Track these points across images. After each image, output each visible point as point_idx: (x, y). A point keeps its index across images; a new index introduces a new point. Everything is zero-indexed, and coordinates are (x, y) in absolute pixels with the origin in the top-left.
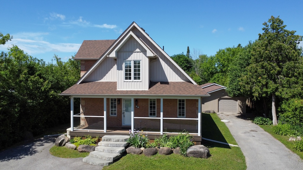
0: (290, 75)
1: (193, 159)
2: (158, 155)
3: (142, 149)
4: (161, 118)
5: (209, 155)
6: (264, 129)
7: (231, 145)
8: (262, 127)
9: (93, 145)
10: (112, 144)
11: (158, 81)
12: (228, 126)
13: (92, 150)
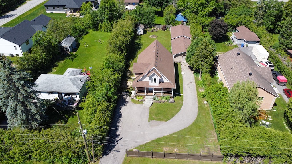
0: (207, 63)
4: (162, 92)
5: (174, 102)
6: (195, 81)
7: (181, 94)
8: (195, 79)
9: (143, 99)
10: (149, 100)
11: (161, 81)
12: (183, 79)
13: (143, 101)
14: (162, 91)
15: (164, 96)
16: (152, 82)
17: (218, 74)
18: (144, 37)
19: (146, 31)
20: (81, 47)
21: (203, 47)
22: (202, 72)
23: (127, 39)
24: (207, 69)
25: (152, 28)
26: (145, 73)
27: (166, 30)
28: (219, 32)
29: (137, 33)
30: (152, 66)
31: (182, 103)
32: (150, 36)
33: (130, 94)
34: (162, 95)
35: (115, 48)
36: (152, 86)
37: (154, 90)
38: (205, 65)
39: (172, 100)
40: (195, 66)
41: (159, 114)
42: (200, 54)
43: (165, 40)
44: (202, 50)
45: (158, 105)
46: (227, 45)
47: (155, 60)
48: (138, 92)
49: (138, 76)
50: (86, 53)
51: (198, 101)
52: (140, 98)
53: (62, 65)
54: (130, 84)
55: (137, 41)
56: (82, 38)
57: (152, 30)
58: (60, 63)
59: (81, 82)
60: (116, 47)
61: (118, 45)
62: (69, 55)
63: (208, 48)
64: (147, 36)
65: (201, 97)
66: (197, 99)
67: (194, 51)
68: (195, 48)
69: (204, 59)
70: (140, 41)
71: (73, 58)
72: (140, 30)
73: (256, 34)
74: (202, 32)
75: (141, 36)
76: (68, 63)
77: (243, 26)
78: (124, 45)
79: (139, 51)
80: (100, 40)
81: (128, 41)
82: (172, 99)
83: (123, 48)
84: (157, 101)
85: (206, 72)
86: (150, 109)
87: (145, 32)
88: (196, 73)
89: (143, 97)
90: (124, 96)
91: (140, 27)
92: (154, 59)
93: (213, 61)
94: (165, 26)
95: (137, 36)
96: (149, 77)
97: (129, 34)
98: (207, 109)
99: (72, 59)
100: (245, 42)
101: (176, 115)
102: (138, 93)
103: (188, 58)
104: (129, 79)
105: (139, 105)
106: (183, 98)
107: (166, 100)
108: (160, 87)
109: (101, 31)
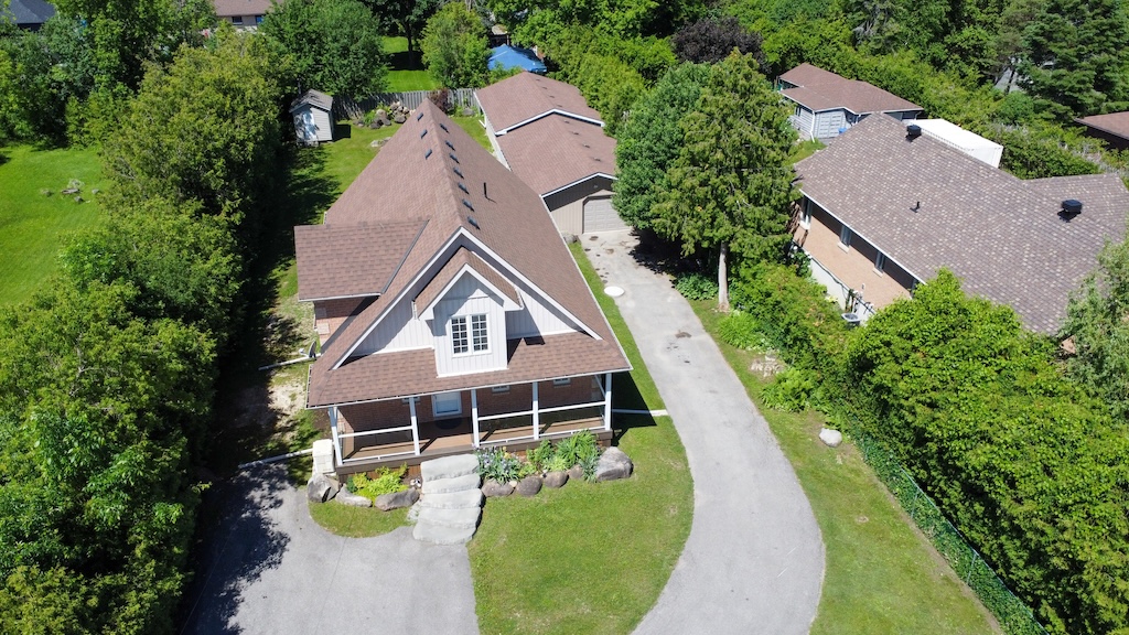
0: (762, 202)
1: (608, 485)
2: (545, 489)
3: (513, 483)
5: (631, 471)
6: (703, 321)
7: (655, 413)
8: (697, 312)
9: (403, 488)
10: (454, 489)
12: (627, 320)
13: (408, 503)
14: (535, 404)
15: (552, 444)
16: (457, 351)
17: (812, 266)
18: (340, 151)
25: (379, 111)
26: (393, 291)
27: (452, 111)
29: (300, 135)
31: (688, 471)
32: (374, 144)
33: (297, 471)
34: (536, 436)
36: (463, 380)
37: (475, 411)
39: (611, 458)
45: (522, 513)
47: (453, 190)
48: (360, 444)
49: (340, 321)
51: (778, 435)
52: (376, 483)
54: (293, 397)
64: (354, 146)
65: (784, 407)
66: (763, 425)
70: (318, 170)
73: (886, 88)
75: (320, 147)
77: (806, 65)
82: (613, 450)
86: (473, 559)
87: (340, 132)
88: (691, 282)
89: (402, 470)
90: (256, 495)
92: (448, 189)
94: (444, 94)
95: (298, 150)
96: (428, 317)
100: (849, 120)
102: (357, 449)
104: (280, 368)
105: (379, 543)
106: (675, 432)
107: (577, 468)
108: (525, 377)
109: (85, 146)
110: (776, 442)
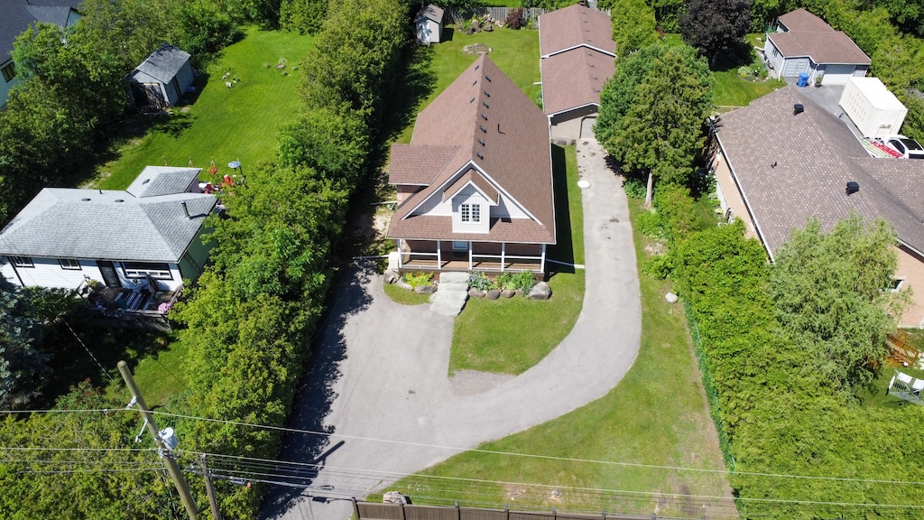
0: (677, 146)
1: (535, 301)
2: (501, 298)
4: (503, 257)
5: (549, 296)
6: (631, 213)
7: (576, 266)
8: (630, 206)
9: (430, 284)
10: (454, 289)
11: (498, 216)
12: (584, 205)
13: (431, 292)
14: (503, 253)
15: (510, 275)
16: (463, 220)
17: (718, 186)
18: (443, 51)
19: (452, 31)
20: (210, 88)
21: (665, 81)
22: (656, 179)
23: (377, 56)
24: (677, 167)
25: (474, 21)
26: (435, 185)
27: (525, 25)
28: (719, 28)
29: (419, 36)
30: (464, 158)
31: (582, 302)
32: (465, 49)
33: (380, 267)
34: (502, 269)
35: (327, 90)
36: (465, 235)
37: (471, 252)
38: (671, 152)
39: (541, 288)
40: (630, 157)
41: (489, 343)
42: (651, 109)
43: (521, 63)
44: (659, 92)
45: (486, 308)
46: (746, 78)
47: (476, 131)
48: (412, 258)
49: (409, 195)
50: (230, 108)
51: (642, 291)
52: (417, 279)
53: (136, 155)
54: (385, 224)
55: (417, 67)
56: (220, 55)
57: (471, 28)
58: (130, 147)
59: (192, 218)
60: (332, 85)
61: (338, 78)
62: (166, 118)
63: (683, 86)
64: (453, 48)
65: (652, 276)
66: (638, 284)
67: (626, 97)
68: (634, 85)
69: (667, 130)
70: (427, 66)
71: (178, 128)
72: (428, 27)
73: (855, 40)
74: (654, 31)
75: (431, 47)
76: (157, 146)
77: (802, 10)
78: (363, 78)
79: (423, 103)
80: (281, 61)
81: (377, 63)
82: (543, 284)
83: (359, 87)
84: (485, 292)
85: (674, 180)
86: (455, 325)
87: (446, 35)
88: (633, 185)
89: (431, 275)
91: (427, 14)
92: (473, 129)
93: (701, 136)
94: (521, 11)
95: (417, 48)
96: (450, 201)
97: (383, 38)
98: (676, 325)
99: (176, 130)
100: (812, 65)
101: (558, 348)
102: (410, 260)
103: (603, 125)
104: (381, 205)
105: (413, 309)
106: (584, 279)
107: (520, 290)
108: (497, 239)
109: (290, 31)
110: (640, 295)
